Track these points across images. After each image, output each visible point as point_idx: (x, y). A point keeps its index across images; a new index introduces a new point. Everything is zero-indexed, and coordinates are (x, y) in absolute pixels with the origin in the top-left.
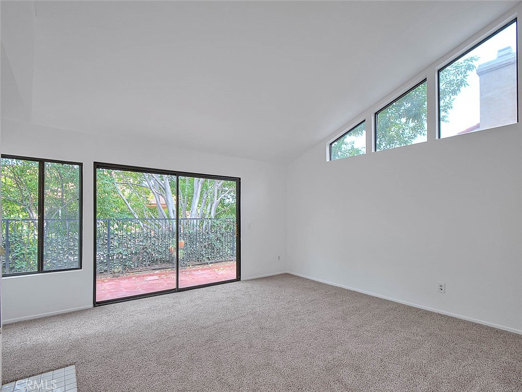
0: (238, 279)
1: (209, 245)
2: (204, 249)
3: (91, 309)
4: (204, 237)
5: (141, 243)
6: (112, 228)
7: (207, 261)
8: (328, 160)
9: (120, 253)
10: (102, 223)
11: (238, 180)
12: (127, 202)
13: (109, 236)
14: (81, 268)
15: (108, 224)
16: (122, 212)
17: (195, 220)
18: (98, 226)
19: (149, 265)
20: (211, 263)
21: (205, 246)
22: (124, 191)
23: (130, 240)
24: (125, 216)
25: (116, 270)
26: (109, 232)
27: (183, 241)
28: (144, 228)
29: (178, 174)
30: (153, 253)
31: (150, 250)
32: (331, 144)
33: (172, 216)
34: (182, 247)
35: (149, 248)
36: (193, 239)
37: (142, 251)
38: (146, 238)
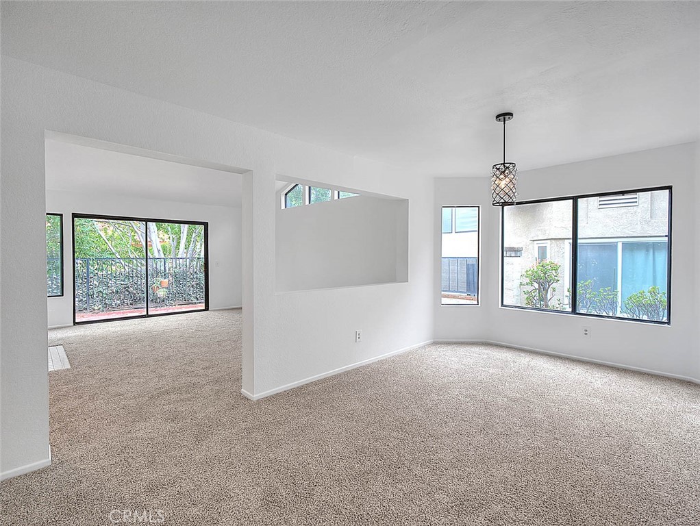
0: (207, 309)
1: (197, 284)
2: (192, 289)
3: (70, 326)
4: (192, 277)
5: (123, 283)
6: (92, 268)
7: (195, 301)
8: (283, 207)
9: (100, 292)
10: (81, 262)
11: (206, 225)
12: (107, 241)
13: (88, 276)
14: (63, 295)
15: (87, 264)
16: (103, 251)
17: (181, 260)
18: (76, 265)
19: (131, 304)
20: (200, 303)
21: (193, 286)
22: (105, 230)
23: (110, 279)
24: (106, 255)
25: (96, 308)
26: (88, 271)
27: (167, 280)
28: (126, 267)
29: (147, 220)
30: (135, 292)
31: (131, 289)
32: (286, 194)
33: (157, 255)
34: (166, 285)
35: (131, 287)
36: (180, 279)
37: (124, 290)
38: (128, 277)
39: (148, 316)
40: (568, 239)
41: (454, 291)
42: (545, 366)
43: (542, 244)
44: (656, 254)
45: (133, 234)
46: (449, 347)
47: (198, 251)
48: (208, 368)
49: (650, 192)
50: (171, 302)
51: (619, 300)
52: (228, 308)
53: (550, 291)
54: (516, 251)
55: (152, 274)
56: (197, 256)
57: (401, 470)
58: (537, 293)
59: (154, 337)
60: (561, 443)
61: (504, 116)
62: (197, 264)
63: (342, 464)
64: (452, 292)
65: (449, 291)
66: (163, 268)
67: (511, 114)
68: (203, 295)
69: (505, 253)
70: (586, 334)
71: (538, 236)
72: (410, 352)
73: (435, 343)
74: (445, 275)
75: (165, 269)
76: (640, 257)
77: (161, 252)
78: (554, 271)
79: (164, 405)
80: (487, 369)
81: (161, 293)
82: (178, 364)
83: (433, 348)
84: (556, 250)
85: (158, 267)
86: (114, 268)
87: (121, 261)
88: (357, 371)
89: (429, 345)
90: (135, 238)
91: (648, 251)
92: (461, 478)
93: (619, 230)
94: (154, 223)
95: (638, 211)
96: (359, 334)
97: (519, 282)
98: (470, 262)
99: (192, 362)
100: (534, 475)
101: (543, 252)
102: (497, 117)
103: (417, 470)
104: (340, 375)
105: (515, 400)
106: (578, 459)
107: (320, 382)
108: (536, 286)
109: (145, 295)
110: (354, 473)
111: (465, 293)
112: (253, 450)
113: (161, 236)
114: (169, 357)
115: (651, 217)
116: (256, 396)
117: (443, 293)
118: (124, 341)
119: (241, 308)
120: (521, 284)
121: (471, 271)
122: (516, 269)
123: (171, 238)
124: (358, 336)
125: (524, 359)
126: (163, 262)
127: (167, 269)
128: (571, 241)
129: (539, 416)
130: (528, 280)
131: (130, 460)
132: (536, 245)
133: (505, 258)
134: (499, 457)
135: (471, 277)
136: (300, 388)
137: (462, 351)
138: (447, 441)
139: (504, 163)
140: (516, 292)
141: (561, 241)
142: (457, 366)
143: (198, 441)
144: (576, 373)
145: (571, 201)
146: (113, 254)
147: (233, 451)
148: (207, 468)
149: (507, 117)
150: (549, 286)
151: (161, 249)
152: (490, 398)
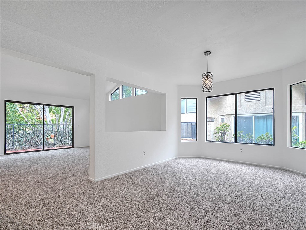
0: (73, 147)
1: (69, 137)
2: (66, 139)
3: (3, 155)
4: (66, 133)
5: (31, 136)
6: (15, 129)
8: (110, 100)
9: (20, 140)
10: (10, 126)
11: (73, 108)
12: (23, 116)
13: (13, 133)
15: (13, 127)
16: (21, 121)
17: (61, 126)
20: (70, 146)
22: (23, 111)
23: (25, 134)
24: (23, 123)
25: (17, 148)
26: (13, 131)
27: (54, 135)
28: (33, 129)
29: (43, 105)
30: (38, 141)
31: (36, 139)
32: (111, 94)
33: (49, 123)
34: (53, 137)
35: (36, 138)
36: (60, 134)
37: (32, 140)
38: (34, 133)
39: (44, 150)
40: (233, 115)
41: (186, 137)
42: (225, 165)
43: (222, 117)
44: (268, 120)
45: (37, 114)
46: (185, 159)
47: (69, 121)
48: (73, 170)
49: (265, 91)
50: (56, 145)
51: (254, 139)
52: (84, 146)
53: (226, 136)
54: (212, 119)
55: (46, 132)
56: (69, 124)
57: (164, 206)
58: (221, 137)
59: (46, 159)
60: (233, 192)
61: (207, 53)
62: (69, 127)
63: (136, 205)
64: (186, 138)
65: (184, 137)
66: (52, 129)
67: (210, 52)
68: (71, 142)
69: (207, 120)
70: (241, 151)
71: (221, 114)
72: (168, 162)
73: (178, 158)
74: (182, 131)
75: (53, 130)
76: (261, 121)
77: (51, 122)
78: (227, 127)
79: (49, 185)
80: (201, 167)
81: (51, 141)
82: (58, 169)
83: (178, 160)
84: (228, 119)
85: (50, 129)
86: (27, 129)
87: (31, 126)
88: (143, 169)
89: (176, 159)
90: (38, 116)
91: (264, 119)
92: (191, 208)
93: (253, 111)
94: (47, 106)
95: (261, 102)
96: (145, 153)
97: (213, 132)
98: (193, 124)
99: (65, 168)
100: (222, 205)
101: (223, 120)
102: (204, 53)
103: (171, 206)
104: (136, 171)
105: (213, 178)
106: (240, 198)
107: (126, 174)
108: (220, 134)
109: (42, 142)
110: (142, 208)
111: (191, 138)
112: (94, 202)
113: (51, 115)
114: (53, 166)
115: (265, 105)
116: (96, 180)
117: (182, 138)
118: (30, 161)
119: (89, 147)
120: (214, 133)
121: (193, 129)
122: (212, 127)
123: (56, 116)
124: (144, 154)
125: (216, 163)
126: (52, 126)
127: (54, 130)
128: (235, 116)
129: (223, 183)
130: (217, 131)
131: (30, 209)
132: (220, 118)
133: (208, 122)
134: (207, 199)
135: (193, 131)
136: (117, 177)
137: (190, 161)
138: (184, 194)
139: (207, 73)
140: (212, 137)
141: (230, 116)
142: (188, 166)
143: (66, 199)
144: (238, 167)
145: (235, 95)
146: (27, 122)
147: (84, 202)
148: (71, 210)
149: (208, 53)
150: (226, 134)
151: (51, 121)
152: (203, 177)
